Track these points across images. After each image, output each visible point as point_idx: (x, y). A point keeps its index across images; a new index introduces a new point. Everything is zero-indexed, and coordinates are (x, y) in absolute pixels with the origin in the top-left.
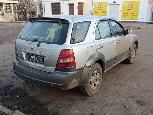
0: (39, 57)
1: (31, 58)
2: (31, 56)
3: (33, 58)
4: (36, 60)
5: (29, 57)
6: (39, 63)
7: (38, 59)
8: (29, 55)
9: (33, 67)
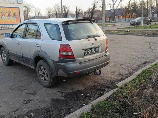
0: (95, 49)
1: (89, 52)
2: (89, 51)
3: (91, 52)
4: (94, 52)
5: (88, 52)
6: (96, 53)
7: (95, 50)
8: (87, 51)
9: (93, 58)
